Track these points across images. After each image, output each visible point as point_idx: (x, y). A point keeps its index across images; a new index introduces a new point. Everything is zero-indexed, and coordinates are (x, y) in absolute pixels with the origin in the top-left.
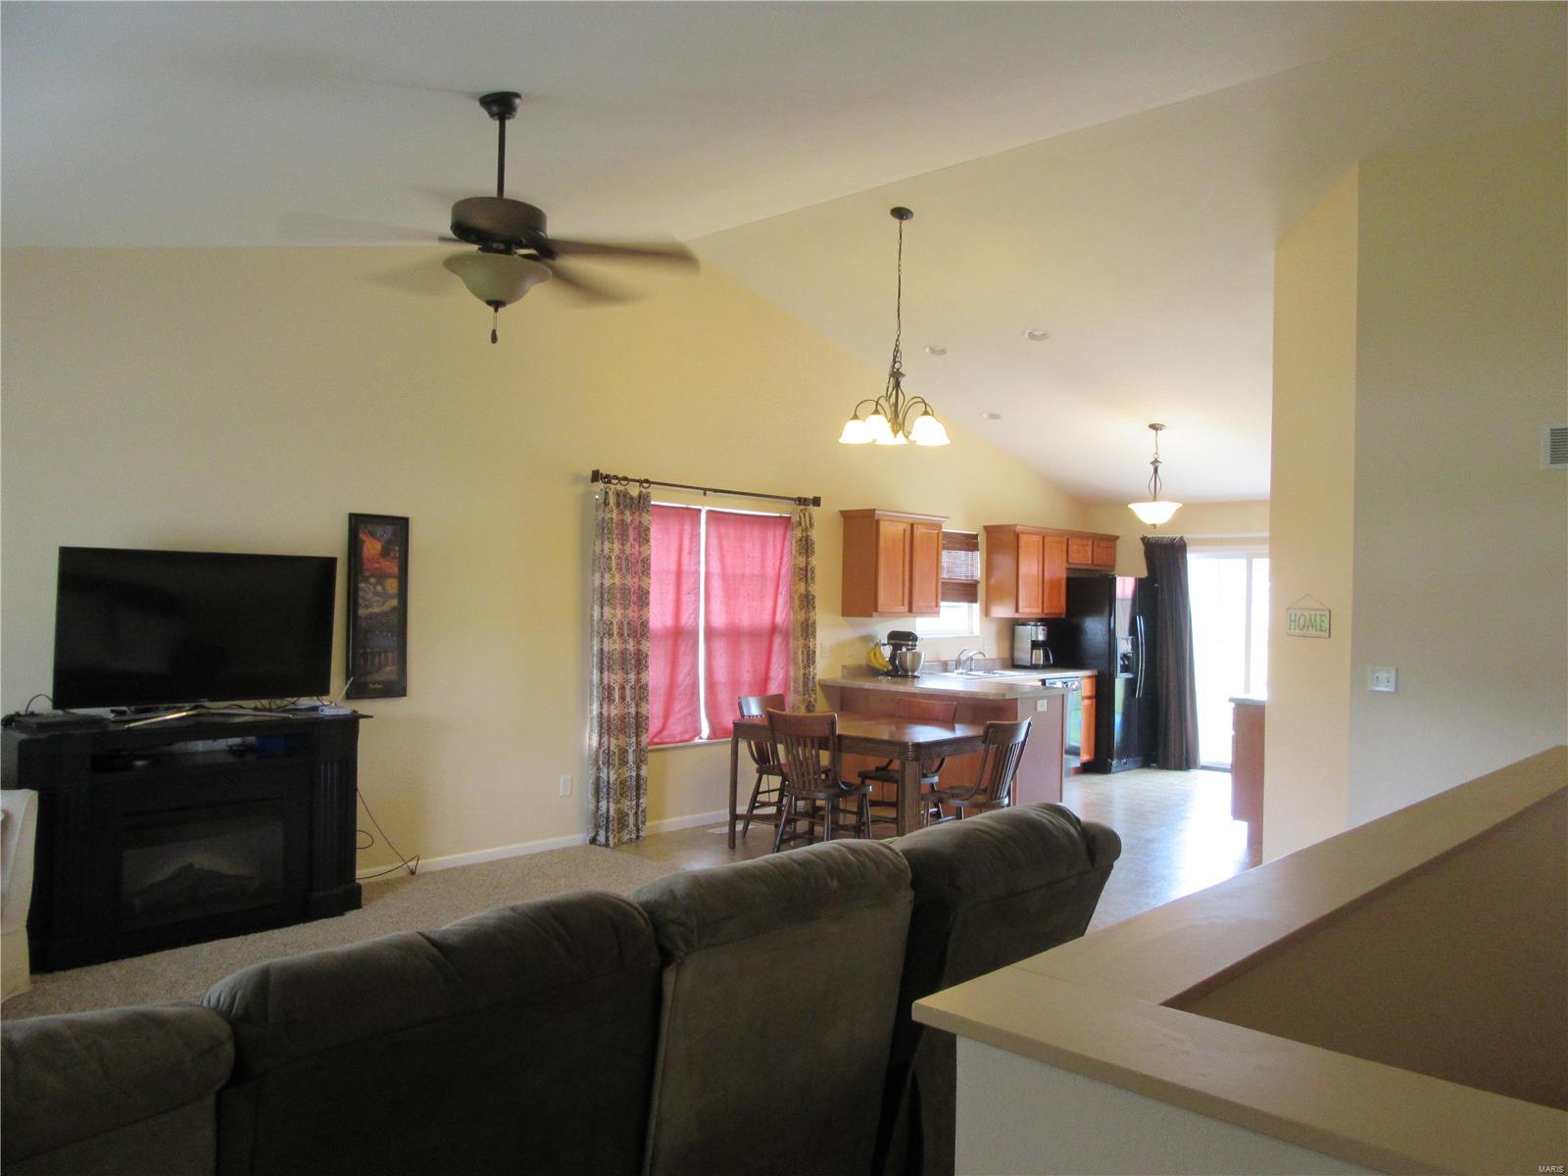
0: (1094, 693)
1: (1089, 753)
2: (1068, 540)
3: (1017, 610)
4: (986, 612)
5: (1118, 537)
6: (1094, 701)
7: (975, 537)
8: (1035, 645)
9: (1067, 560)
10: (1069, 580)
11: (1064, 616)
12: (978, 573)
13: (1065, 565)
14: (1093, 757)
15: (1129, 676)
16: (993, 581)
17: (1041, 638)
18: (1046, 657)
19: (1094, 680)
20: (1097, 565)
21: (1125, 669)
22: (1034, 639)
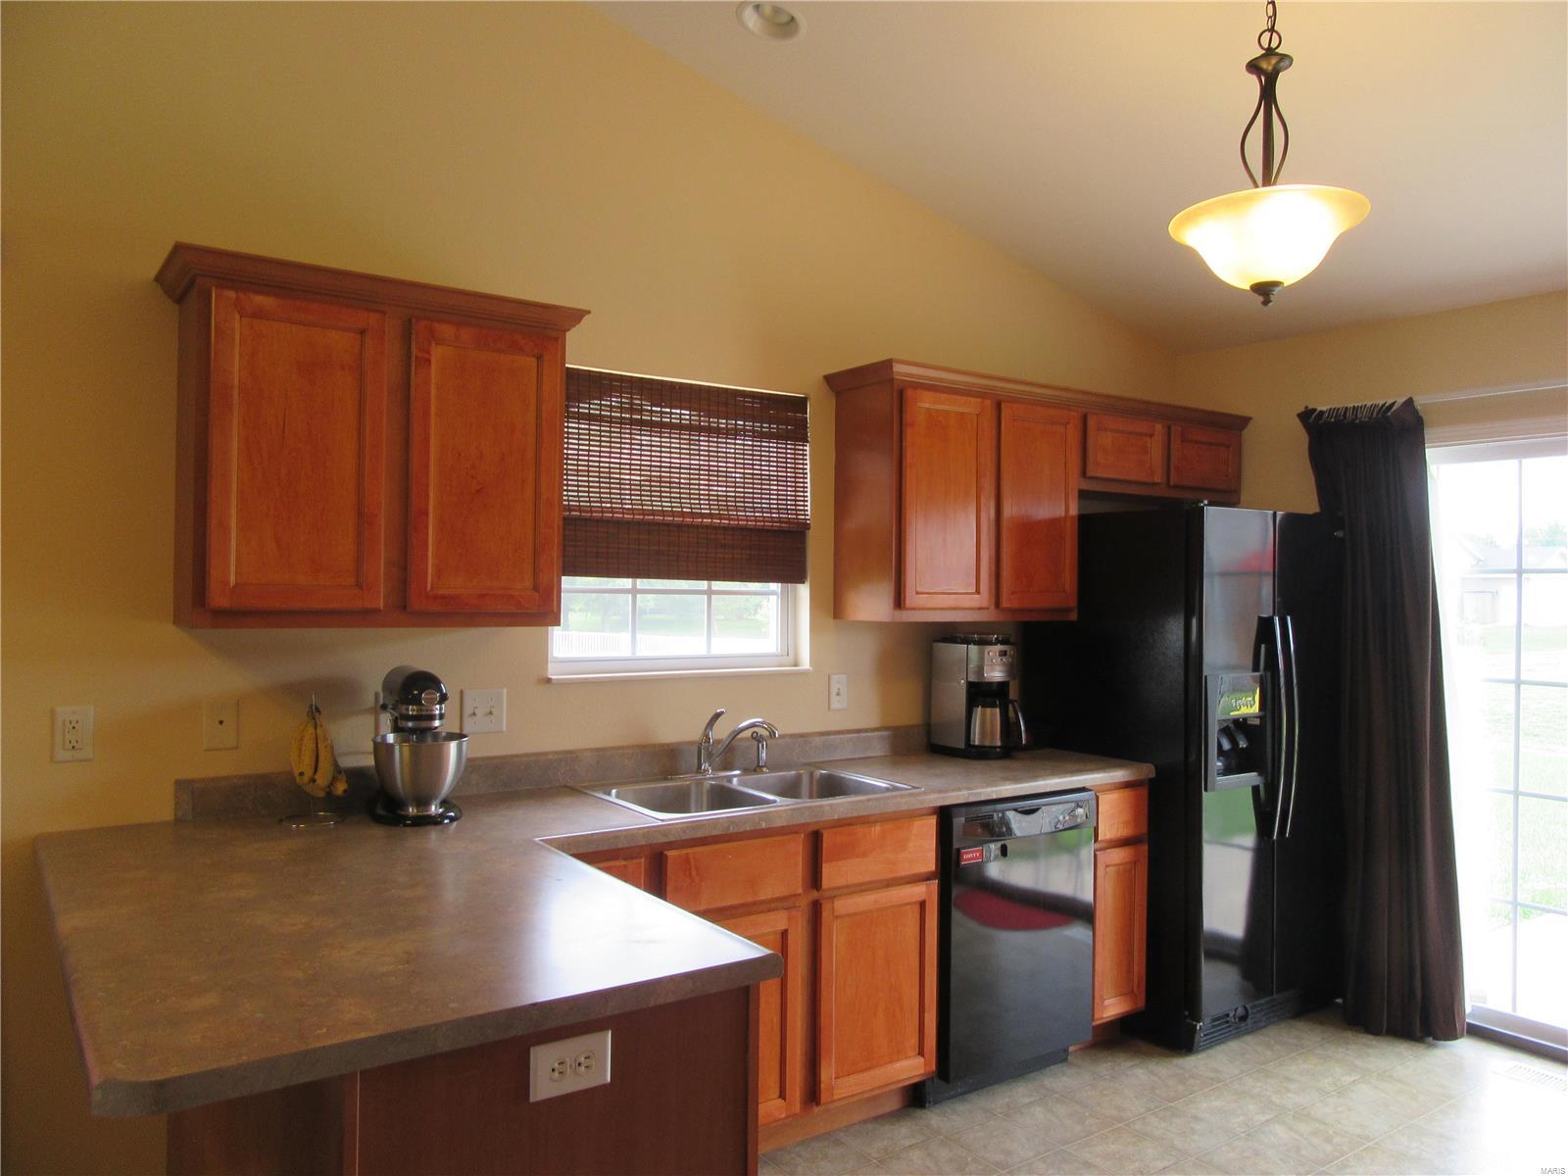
0: (1144, 829)
1: (1127, 992)
2: (1085, 418)
3: (899, 602)
4: (833, 607)
5: (1246, 420)
6: (1145, 848)
7: (800, 404)
8: (980, 693)
9: (1084, 474)
10: (1084, 521)
11: (1074, 616)
12: (810, 502)
13: (1076, 483)
14: (1141, 1003)
15: (1252, 778)
16: (851, 525)
17: (996, 674)
18: (1008, 728)
19: (1144, 792)
20: (1175, 487)
21: (1237, 763)
22: (972, 678)
